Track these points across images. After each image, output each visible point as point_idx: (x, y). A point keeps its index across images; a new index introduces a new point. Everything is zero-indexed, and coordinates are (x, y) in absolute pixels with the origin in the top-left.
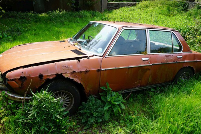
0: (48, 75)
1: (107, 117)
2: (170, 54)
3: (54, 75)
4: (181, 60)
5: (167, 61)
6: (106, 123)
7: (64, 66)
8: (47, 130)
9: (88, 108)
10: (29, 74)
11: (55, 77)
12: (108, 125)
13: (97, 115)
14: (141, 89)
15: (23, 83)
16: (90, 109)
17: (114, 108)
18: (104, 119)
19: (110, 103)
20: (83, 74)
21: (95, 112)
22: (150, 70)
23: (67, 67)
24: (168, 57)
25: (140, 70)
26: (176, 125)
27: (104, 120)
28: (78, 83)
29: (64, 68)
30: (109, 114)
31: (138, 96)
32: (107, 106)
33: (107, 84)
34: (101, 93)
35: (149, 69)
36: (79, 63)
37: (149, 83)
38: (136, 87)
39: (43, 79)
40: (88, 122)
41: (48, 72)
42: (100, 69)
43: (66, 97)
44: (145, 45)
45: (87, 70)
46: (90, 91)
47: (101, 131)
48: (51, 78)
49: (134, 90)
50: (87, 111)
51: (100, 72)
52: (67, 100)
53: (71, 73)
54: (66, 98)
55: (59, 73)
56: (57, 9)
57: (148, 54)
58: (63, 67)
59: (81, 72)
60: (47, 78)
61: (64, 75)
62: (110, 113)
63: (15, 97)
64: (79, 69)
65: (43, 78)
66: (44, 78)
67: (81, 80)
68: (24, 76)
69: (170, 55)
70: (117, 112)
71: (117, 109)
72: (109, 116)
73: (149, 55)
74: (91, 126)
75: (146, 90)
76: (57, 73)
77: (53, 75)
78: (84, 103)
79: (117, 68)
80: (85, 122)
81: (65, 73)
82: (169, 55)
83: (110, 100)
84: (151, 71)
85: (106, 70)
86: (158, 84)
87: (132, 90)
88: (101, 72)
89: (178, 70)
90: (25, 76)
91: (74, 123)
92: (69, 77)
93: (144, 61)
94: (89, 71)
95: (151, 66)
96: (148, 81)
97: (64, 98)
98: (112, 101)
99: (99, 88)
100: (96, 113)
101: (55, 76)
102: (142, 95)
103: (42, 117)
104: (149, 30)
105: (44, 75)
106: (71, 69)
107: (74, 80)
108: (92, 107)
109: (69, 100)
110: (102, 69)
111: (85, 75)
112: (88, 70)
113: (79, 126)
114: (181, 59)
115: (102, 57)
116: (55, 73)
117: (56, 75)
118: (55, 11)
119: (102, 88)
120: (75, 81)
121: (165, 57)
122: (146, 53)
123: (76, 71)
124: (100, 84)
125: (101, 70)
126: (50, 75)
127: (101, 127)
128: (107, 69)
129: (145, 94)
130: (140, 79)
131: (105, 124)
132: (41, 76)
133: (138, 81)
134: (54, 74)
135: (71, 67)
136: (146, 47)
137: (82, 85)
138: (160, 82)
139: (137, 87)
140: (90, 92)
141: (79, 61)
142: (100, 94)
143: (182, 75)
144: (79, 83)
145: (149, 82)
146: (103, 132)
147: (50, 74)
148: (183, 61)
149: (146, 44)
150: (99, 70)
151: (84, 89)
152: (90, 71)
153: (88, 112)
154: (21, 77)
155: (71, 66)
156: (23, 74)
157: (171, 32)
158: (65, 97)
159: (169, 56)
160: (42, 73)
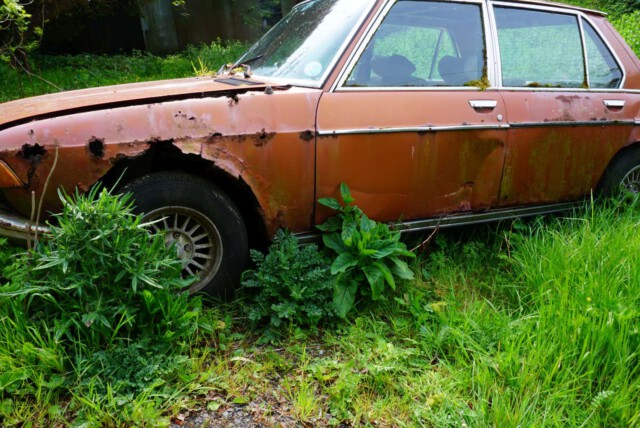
0: (122, 142)
1: (343, 304)
2: (578, 94)
3: (142, 143)
4: (620, 116)
5: (567, 116)
6: (339, 326)
7: (180, 113)
8: (109, 326)
9: (272, 268)
10: (55, 136)
11: (147, 151)
12: (346, 332)
13: (303, 294)
14: (472, 219)
15: (34, 169)
16: (276, 273)
17: (369, 272)
18: (333, 311)
19: (353, 251)
20: (251, 146)
21: (296, 282)
22: (502, 145)
23: (192, 118)
24: (569, 102)
25: (466, 146)
26: (610, 322)
27: (330, 314)
28: (233, 178)
29: (179, 120)
30: (351, 295)
31: (466, 248)
32: (344, 264)
33: (342, 188)
34: (321, 223)
35: (499, 143)
36: (236, 107)
37: (506, 197)
38: (453, 213)
39: (104, 158)
40: (273, 320)
41: (122, 132)
42: (313, 130)
43: (193, 236)
44: (481, 54)
45: (263, 130)
46: (280, 214)
47: (321, 352)
48: (134, 153)
49: (448, 222)
50: (267, 278)
51: (312, 141)
52: (199, 247)
53: (205, 138)
54: (194, 239)
55: (163, 139)
56: (216, 40)
57: (493, 87)
58: (175, 119)
59: (242, 138)
60: (118, 155)
61: (178, 145)
62: (354, 290)
63: (13, 223)
64: (233, 128)
65: (106, 152)
66: (107, 155)
67: (243, 167)
68: (37, 145)
69: (577, 97)
70: (382, 288)
71: (378, 274)
72: (352, 300)
73: (497, 91)
74: (283, 335)
75: (493, 224)
76: (156, 137)
77: (138, 143)
78: (260, 253)
79: (377, 129)
80: (259, 318)
81: (183, 140)
82: (573, 94)
83: (353, 243)
84: (506, 151)
85: (334, 135)
86: (538, 204)
87: (442, 222)
88: (318, 139)
89: (611, 150)
90: (40, 144)
91: (220, 322)
92: (197, 153)
93: (477, 109)
94: (273, 134)
95: (506, 129)
96: (500, 191)
97: (187, 238)
98: (361, 245)
99: (315, 202)
100: (302, 287)
101: (147, 147)
102: (482, 245)
103: (88, 278)
104: (495, 6)
105: (107, 142)
106: (205, 126)
107: (216, 164)
108: (284, 265)
109: (204, 246)
110: (321, 132)
111: (259, 149)
112: (268, 131)
113: (239, 336)
114: (619, 112)
115: (321, 91)
116: (149, 139)
117: (149, 143)
118: (209, 44)
119: (323, 201)
120: (222, 167)
121: (560, 102)
122: (486, 85)
123: (224, 134)
124: (318, 187)
125: (317, 133)
126: (129, 145)
127: (319, 339)
128: (338, 131)
129: (490, 243)
130: (470, 183)
131: (336, 328)
132: (96, 146)
133: (462, 189)
134: (142, 140)
135: (207, 118)
136: (486, 63)
137: (249, 187)
138: (547, 199)
139: (461, 212)
140: (282, 218)
141: (237, 100)
142: (321, 228)
143: (630, 176)
144: (237, 176)
145: (502, 194)
146: (325, 354)
147: (128, 141)
148: (628, 117)
149: (485, 52)
150: (309, 133)
151: (258, 205)
152: (275, 137)
153: (270, 283)
154: (26, 147)
155: (204, 116)
156: (34, 137)
157: (576, 15)
158: (189, 234)
159: (575, 100)
160: (99, 136)
